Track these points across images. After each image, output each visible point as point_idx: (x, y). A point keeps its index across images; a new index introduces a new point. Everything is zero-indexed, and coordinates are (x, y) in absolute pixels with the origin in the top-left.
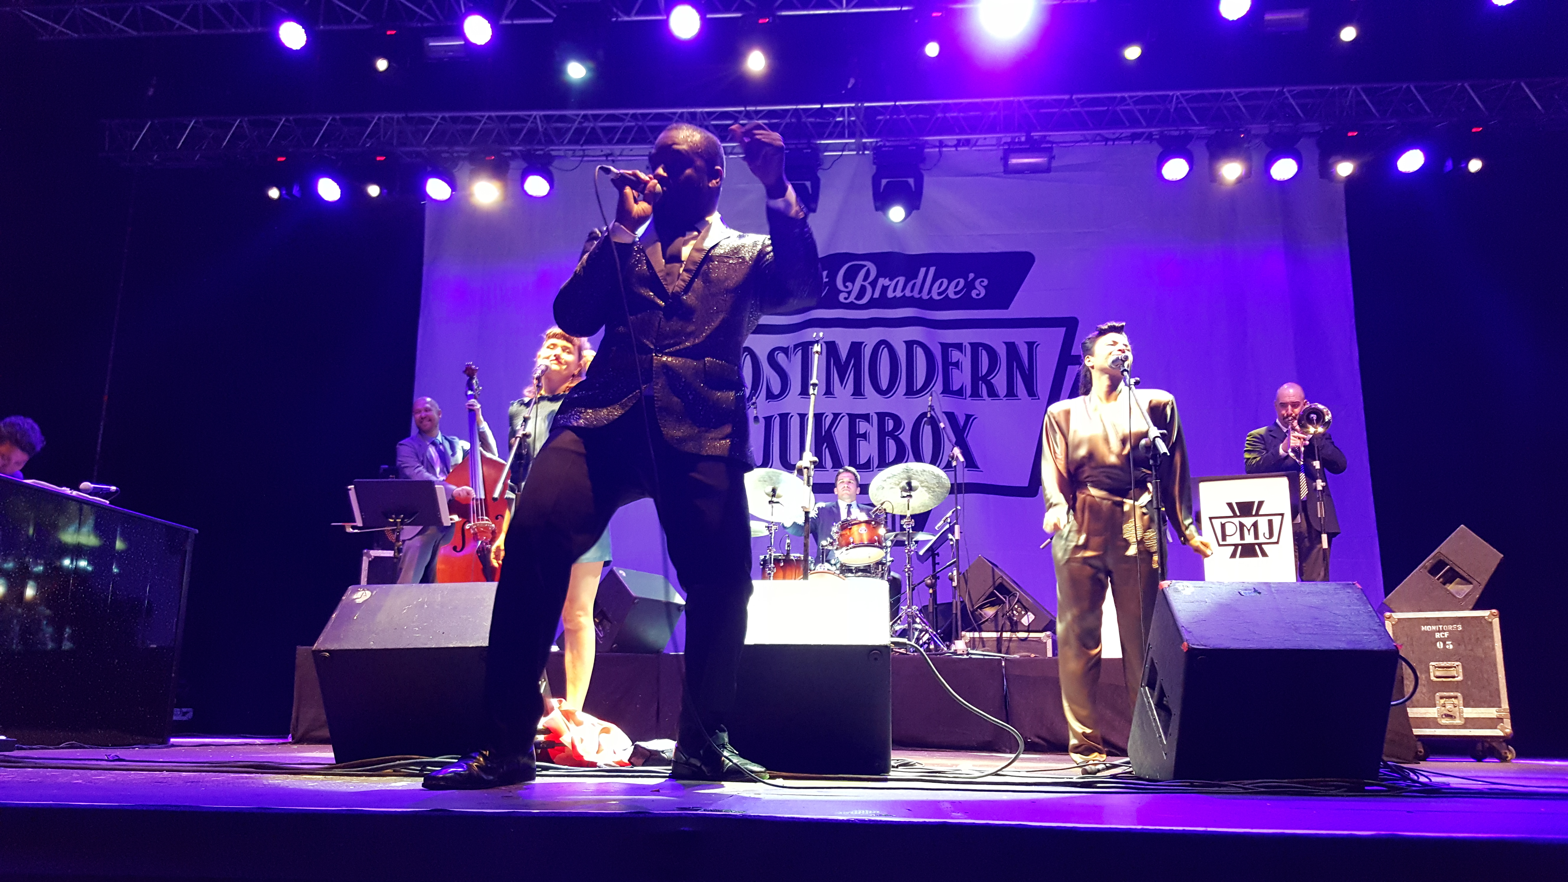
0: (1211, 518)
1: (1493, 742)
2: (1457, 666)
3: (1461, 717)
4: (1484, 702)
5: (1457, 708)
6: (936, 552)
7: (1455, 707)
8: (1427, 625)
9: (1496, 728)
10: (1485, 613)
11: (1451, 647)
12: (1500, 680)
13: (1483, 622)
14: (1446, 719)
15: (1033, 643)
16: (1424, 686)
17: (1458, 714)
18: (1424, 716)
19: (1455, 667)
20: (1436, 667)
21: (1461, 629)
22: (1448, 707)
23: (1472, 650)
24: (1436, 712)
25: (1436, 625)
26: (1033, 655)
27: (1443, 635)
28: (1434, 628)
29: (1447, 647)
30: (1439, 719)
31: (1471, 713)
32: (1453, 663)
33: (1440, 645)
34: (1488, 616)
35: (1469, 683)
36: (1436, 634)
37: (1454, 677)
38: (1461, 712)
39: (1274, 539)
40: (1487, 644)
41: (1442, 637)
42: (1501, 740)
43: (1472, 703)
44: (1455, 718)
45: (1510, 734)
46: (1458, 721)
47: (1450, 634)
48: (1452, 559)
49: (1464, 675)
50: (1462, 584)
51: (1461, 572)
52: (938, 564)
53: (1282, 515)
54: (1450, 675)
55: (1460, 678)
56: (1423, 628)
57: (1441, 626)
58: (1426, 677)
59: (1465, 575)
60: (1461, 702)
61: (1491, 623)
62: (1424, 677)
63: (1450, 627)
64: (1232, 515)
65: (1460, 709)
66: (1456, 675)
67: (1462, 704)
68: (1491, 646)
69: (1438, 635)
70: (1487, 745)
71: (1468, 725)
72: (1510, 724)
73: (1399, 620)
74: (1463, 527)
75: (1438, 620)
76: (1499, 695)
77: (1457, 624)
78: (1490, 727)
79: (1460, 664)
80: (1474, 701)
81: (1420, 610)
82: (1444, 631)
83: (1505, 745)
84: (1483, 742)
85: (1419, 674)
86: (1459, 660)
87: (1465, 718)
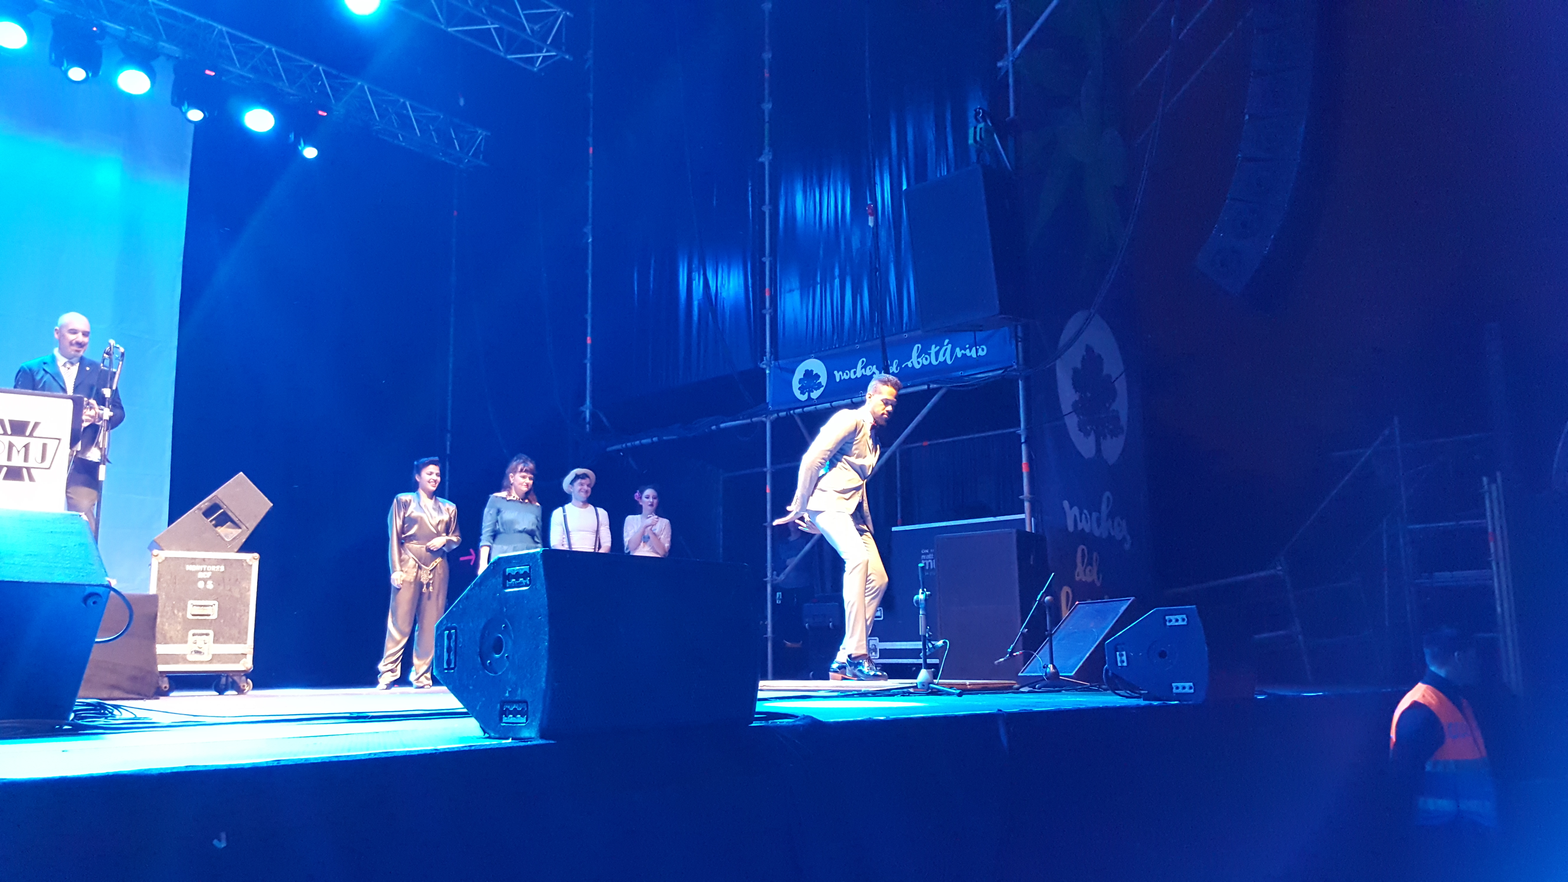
1: (234, 675)
2: (214, 604)
3: (209, 653)
4: (233, 639)
5: (207, 644)
7: (205, 643)
8: (191, 565)
9: (239, 663)
10: (248, 556)
11: (211, 586)
12: (250, 617)
13: (244, 564)
14: (194, 655)
16: (180, 623)
17: (206, 650)
18: (173, 653)
19: (212, 606)
20: (194, 606)
21: (222, 569)
22: (198, 644)
23: (229, 590)
24: (186, 648)
25: (201, 565)
27: (206, 575)
28: (198, 568)
29: (208, 586)
30: (185, 655)
31: (218, 649)
32: (210, 601)
33: (201, 585)
34: (250, 559)
35: (222, 621)
36: (199, 573)
37: (209, 615)
38: (210, 649)
40: (244, 585)
41: (205, 577)
42: (239, 674)
43: (222, 640)
44: (204, 654)
45: (250, 669)
46: (205, 658)
47: (212, 574)
48: (227, 503)
49: (218, 615)
50: (233, 528)
51: (233, 517)
53: (59, 440)
54: (206, 613)
55: (214, 616)
56: (189, 568)
57: (204, 567)
58: (183, 615)
59: (236, 519)
60: (212, 639)
61: (251, 565)
62: (180, 614)
63: (214, 568)
65: (209, 645)
66: (211, 614)
67: (212, 641)
68: (247, 586)
69: (200, 575)
70: (229, 679)
71: (214, 661)
72: (252, 659)
73: (166, 558)
74: (241, 475)
75: (204, 561)
76: (247, 633)
77: (220, 565)
78: (234, 662)
79: (216, 603)
80: (223, 638)
81: (188, 550)
82: (207, 571)
83: (244, 678)
84: (227, 677)
85: (176, 612)
86: (216, 599)
87: (213, 654)
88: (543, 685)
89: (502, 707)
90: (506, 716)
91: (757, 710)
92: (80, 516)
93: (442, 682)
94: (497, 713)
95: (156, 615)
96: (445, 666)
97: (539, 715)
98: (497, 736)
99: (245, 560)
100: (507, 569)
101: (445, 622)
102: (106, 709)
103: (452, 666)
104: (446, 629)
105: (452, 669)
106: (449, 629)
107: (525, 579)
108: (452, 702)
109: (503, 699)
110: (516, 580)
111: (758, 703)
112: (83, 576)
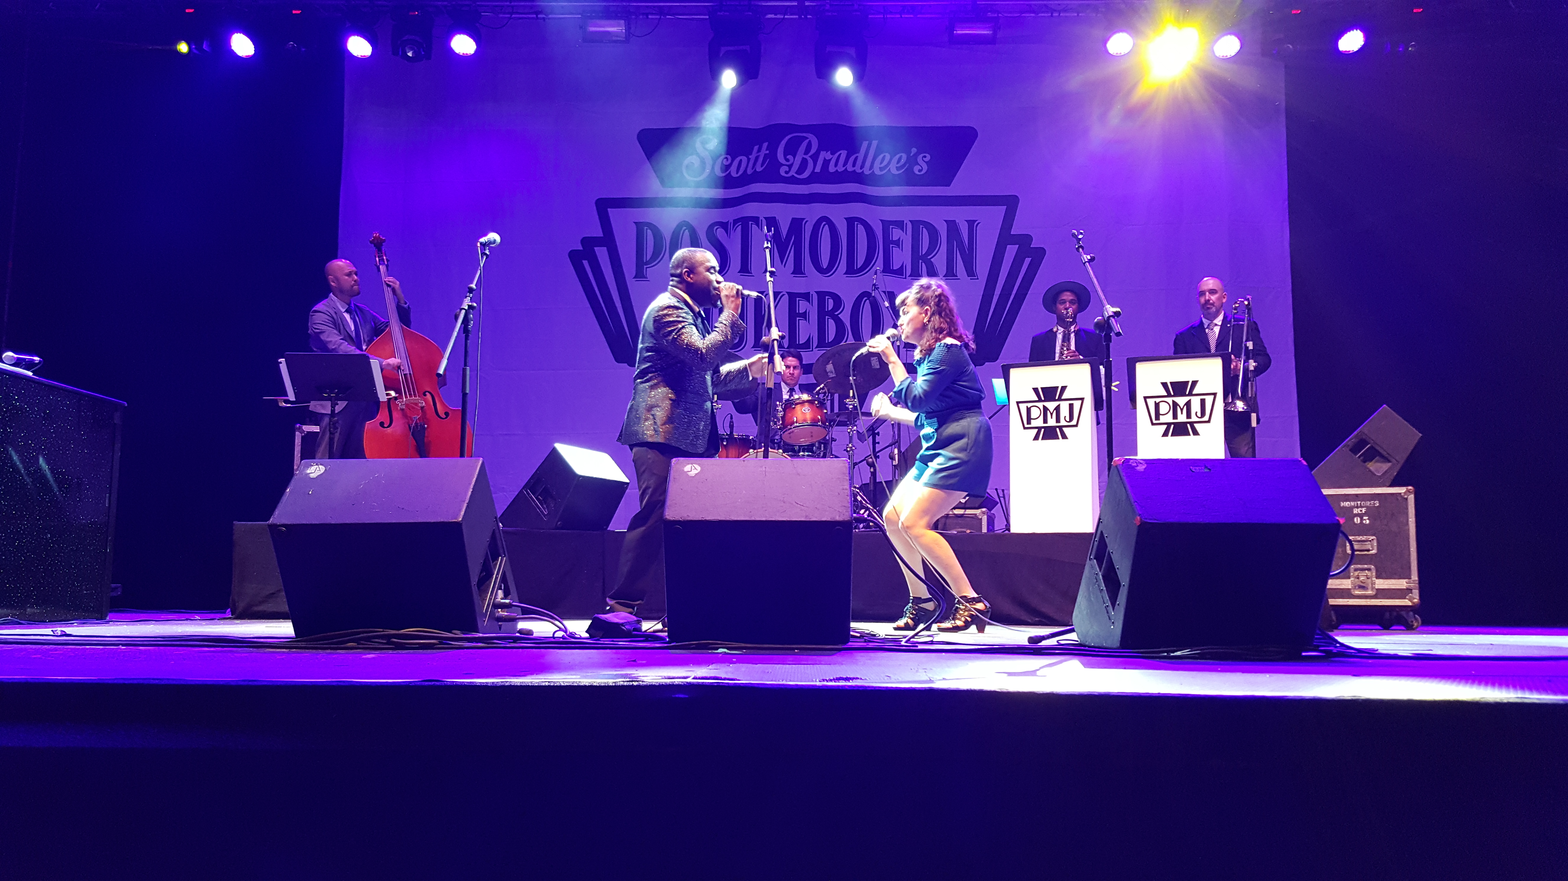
0: (1145, 398)
1: (1402, 610)
2: (1372, 539)
3: (1373, 588)
4: (1395, 574)
5: (1369, 581)
6: (876, 432)
7: (1368, 578)
8: (1346, 501)
9: (1405, 598)
10: (1401, 490)
11: (1368, 522)
12: (1411, 552)
13: (1399, 498)
14: (1359, 590)
15: (968, 519)
17: (1370, 585)
18: (1339, 587)
19: (1371, 541)
21: (1378, 504)
22: (1362, 579)
23: (1386, 525)
24: (1350, 583)
25: (1354, 501)
26: (968, 531)
27: (1361, 511)
28: (1352, 504)
29: (1364, 522)
30: (1352, 590)
31: (1382, 584)
32: (1369, 537)
33: (1357, 520)
34: (1405, 493)
35: (1383, 557)
36: (1354, 509)
37: (1368, 550)
38: (1373, 583)
39: (1206, 418)
40: (1402, 519)
41: (1359, 512)
42: (1409, 609)
43: (1384, 575)
44: (1367, 589)
45: (1418, 604)
46: (1370, 592)
47: (1367, 509)
48: (1373, 438)
49: (1378, 549)
50: (1381, 462)
51: (1381, 451)
52: (878, 443)
53: (1215, 394)
54: (1365, 549)
55: (1374, 552)
56: (1342, 504)
57: (1359, 502)
58: (1342, 551)
59: (1384, 453)
60: (1374, 574)
61: (1407, 499)
63: (1368, 503)
64: (1166, 394)
65: (1372, 580)
66: (1371, 549)
67: (1374, 576)
68: (1405, 521)
69: (1356, 511)
70: (1395, 614)
71: (1379, 596)
72: (1418, 594)
74: (1385, 407)
75: (1357, 497)
76: (1410, 568)
77: (1374, 500)
78: (1398, 598)
79: (1374, 537)
80: (1386, 572)
81: (1340, 487)
82: (1361, 506)
83: (1411, 613)
84: (1393, 612)
86: (1374, 535)
87: (1377, 589)
99: (1400, 494)
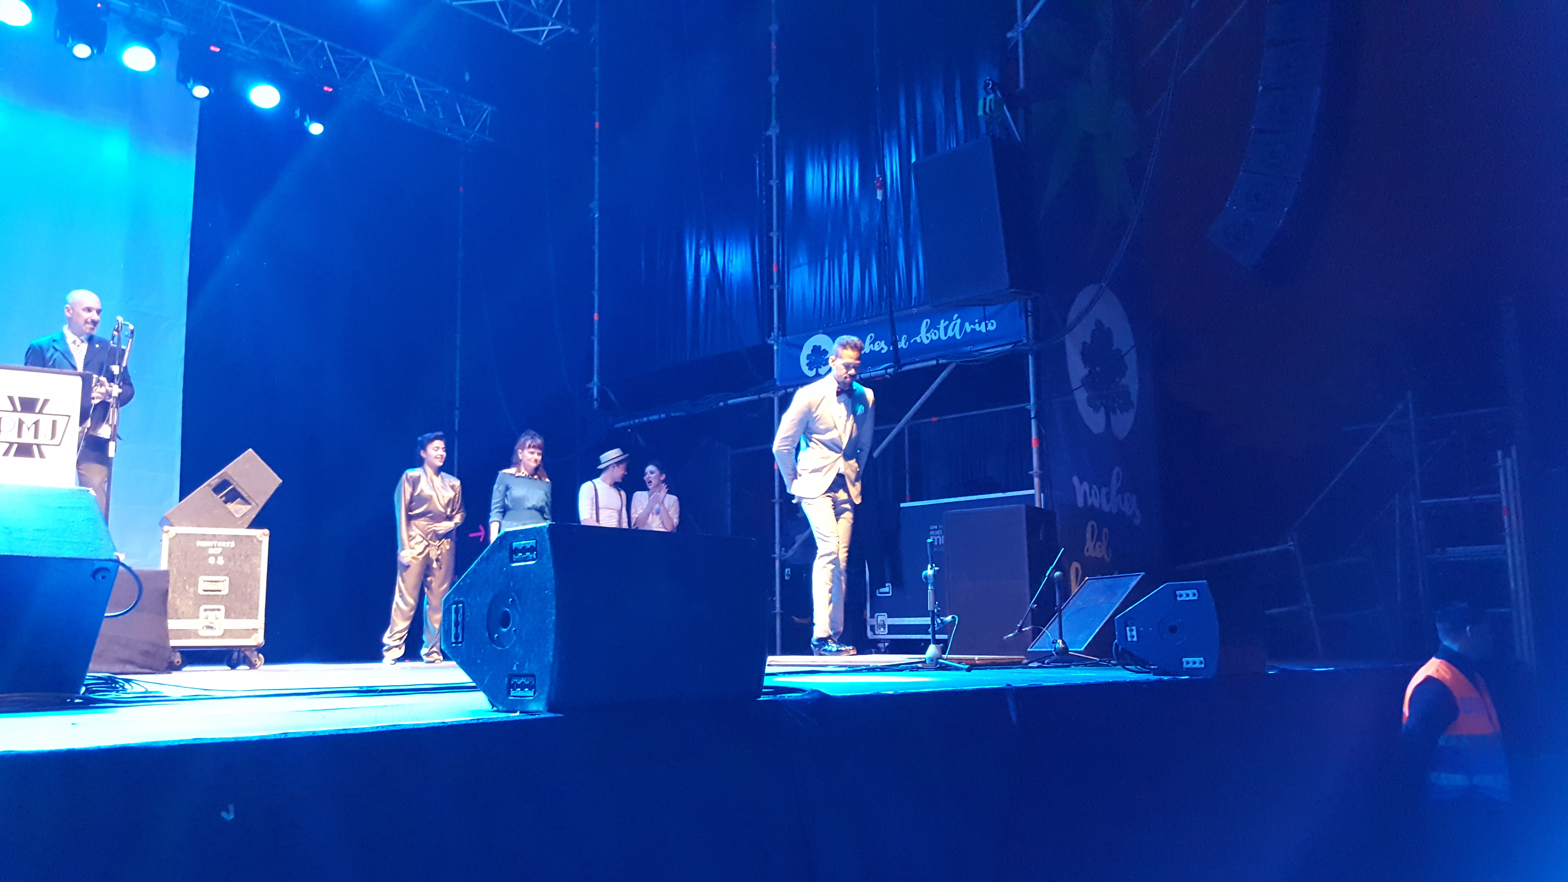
1: (248, 650)
2: (225, 580)
3: (220, 628)
4: (244, 615)
7: (217, 619)
8: (202, 541)
9: (250, 638)
10: (258, 532)
11: (222, 562)
12: (261, 592)
13: (255, 540)
14: (206, 630)
16: (191, 598)
17: (218, 625)
18: (185, 628)
19: (223, 581)
20: (205, 581)
21: (233, 545)
22: (210, 620)
23: (240, 566)
24: (198, 624)
25: (212, 541)
27: (218, 551)
28: (209, 544)
29: (218, 562)
30: (197, 631)
31: (229, 624)
32: (221, 577)
33: (212, 560)
34: (260, 536)
35: (233, 596)
36: (210, 549)
37: (220, 591)
38: (221, 624)
39: (56, 441)
40: (254, 561)
41: (215, 553)
42: (254, 649)
43: (233, 615)
44: (215, 629)
45: (262, 643)
46: (217, 633)
47: (222, 550)
48: (236, 480)
49: (230, 589)
50: (243, 504)
51: (242, 493)
53: (69, 417)
54: (217, 589)
55: (225, 592)
56: (200, 544)
57: (215, 543)
58: (194, 591)
59: (246, 496)
60: (223, 614)
61: (261, 541)
62: (192, 590)
63: (225, 544)
64: (12, 410)
65: (220, 620)
66: (222, 589)
67: (223, 616)
68: (258, 562)
69: (211, 551)
70: (242, 653)
71: (226, 636)
72: (263, 634)
73: (177, 534)
74: (250, 451)
75: (214, 537)
76: (257, 608)
77: (231, 541)
78: (246, 637)
79: (227, 578)
80: (235, 613)
81: (199, 526)
82: (217, 547)
83: (256, 653)
84: (239, 651)
85: (187, 587)
86: (227, 575)
87: (225, 630)
88: (551, 659)
89: (509, 681)
90: (514, 690)
91: (765, 684)
92: (88, 491)
93: (450, 656)
94: (505, 686)
95: (167, 591)
96: (453, 640)
97: (546, 689)
98: (505, 709)
99: (255, 536)
100: (514, 543)
101: (452, 596)
102: (117, 683)
103: (460, 640)
104: (453, 604)
105: (461, 643)
106: (457, 603)
107: (531, 553)
108: (461, 676)
109: (511, 672)
110: (523, 555)
111: (766, 678)
112: (91, 551)
